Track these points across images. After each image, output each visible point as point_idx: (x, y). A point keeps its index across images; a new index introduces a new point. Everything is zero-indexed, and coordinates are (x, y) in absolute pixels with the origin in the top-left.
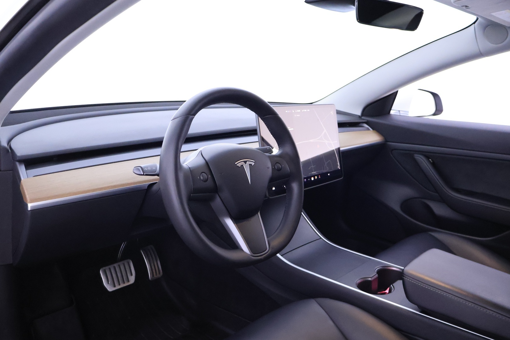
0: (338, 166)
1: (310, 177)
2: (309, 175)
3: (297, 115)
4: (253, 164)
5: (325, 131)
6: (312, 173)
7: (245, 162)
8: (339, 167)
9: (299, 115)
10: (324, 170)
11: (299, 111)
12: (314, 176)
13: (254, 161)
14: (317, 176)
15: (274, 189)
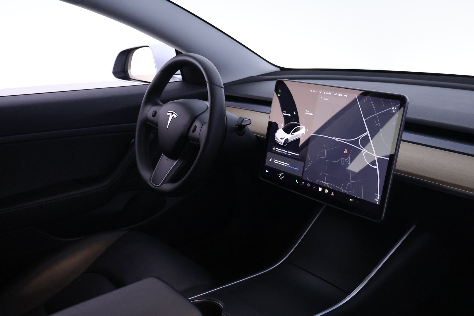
0: (377, 199)
1: (318, 186)
2: (317, 181)
3: (324, 99)
4: (175, 117)
5: (368, 133)
6: (322, 182)
7: (172, 114)
8: (377, 201)
9: (327, 100)
10: (344, 189)
11: (330, 93)
12: (324, 188)
13: (177, 115)
14: (330, 191)
15: (267, 171)
